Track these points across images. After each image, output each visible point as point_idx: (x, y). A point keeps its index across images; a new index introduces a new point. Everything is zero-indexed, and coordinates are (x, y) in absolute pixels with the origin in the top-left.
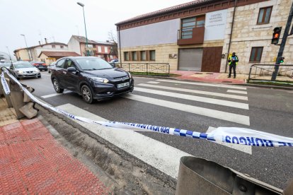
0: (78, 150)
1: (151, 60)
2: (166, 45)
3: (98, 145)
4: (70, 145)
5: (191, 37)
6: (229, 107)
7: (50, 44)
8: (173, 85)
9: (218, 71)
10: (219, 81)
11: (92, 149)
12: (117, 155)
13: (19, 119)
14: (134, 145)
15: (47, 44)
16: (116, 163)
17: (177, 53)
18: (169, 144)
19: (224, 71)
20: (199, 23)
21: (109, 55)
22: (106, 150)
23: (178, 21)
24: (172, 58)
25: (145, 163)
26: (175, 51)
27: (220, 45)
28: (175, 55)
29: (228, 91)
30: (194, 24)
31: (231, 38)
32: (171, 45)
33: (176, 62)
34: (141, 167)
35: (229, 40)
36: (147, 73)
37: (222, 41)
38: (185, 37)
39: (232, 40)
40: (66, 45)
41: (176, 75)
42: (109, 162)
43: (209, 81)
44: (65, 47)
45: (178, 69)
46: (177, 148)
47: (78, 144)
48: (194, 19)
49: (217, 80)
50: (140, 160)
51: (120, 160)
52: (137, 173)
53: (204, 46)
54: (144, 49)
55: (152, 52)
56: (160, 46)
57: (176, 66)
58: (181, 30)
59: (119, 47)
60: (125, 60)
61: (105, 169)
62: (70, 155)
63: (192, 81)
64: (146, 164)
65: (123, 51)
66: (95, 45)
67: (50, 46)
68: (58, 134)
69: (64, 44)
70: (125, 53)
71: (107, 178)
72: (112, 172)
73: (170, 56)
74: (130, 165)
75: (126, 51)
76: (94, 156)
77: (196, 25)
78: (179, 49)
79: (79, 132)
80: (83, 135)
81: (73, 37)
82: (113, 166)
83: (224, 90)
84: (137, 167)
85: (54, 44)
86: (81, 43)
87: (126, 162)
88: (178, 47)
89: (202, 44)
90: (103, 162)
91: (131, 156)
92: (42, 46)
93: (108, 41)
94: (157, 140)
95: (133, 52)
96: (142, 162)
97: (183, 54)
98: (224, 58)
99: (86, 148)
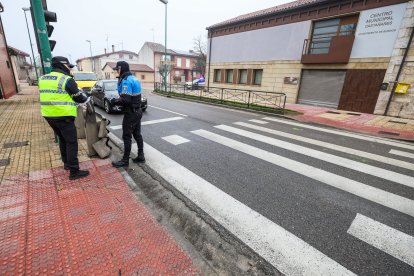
0: (161, 213)
1: (254, 83)
2: (283, 62)
3: (186, 211)
4: (151, 205)
5: (326, 51)
6: (396, 184)
7: (118, 53)
8: (289, 129)
9: (370, 110)
10: (372, 131)
11: (180, 215)
12: (213, 231)
13: (91, 157)
14: (237, 221)
15: (114, 53)
16: (213, 244)
17: (298, 76)
18: (289, 231)
19: (383, 112)
20: (344, 28)
21: (192, 71)
22: (198, 220)
23: (307, 24)
24: (290, 83)
25: (254, 253)
26: (295, 72)
27: (380, 67)
28: (295, 79)
29: (392, 152)
30: (334, 29)
31: (405, 56)
32: (289, 62)
33: (296, 91)
34: (250, 257)
35: (401, 58)
36: (248, 104)
37: (387, 60)
38: (315, 52)
39: (408, 59)
40: (137, 55)
41: (295, 113)
42: (204, 239)
43: (353, 129)
44: (134, 57)
45: (297, 102)
46: (303, 239)
47: (161, 204)
48: (337, 22)
49: (367, 129)
50: (247, 247)
51: (219, 241)
52: (243, 264)
53: (350, 66)
54: (245, 67)
55: (257, 72)
56: (272, 63)
57: (295, 96)
58: (311, 40)
59: (208, 62)
60: (215, 81)
61: (199, 249)
62: (154, 218)
63: (322, 126)
64: (257, 255)
65: (213, 68)
66: (174, 56)
67: (117, 56)
68: (134, 184)
69: (135, 54)
70: (217, 71)
71: (203, 263)
72: (209, 256)
73: (287, 81)
74: (233, 251)
75: (218, 68)
76: (183, 227)
77: (339, 32)
78: (303, 70)
79: (160, 187)
80: (167, 193)
81: (147, 44)
82: (209, 246)
83: (384, 150)
84: (242, 256)
85: (121, 53)
86: (155, 53)
87: (227, 245)
88: (301, 66)
89: (346, 63)
90: (195, 238)
91: (235, 238)
92: (108, 55)
93: (191, 51)
94: (271, 219)
95: (228, 71)
96: (251, 250)
97: (308, 77)
98: (385, 89)
99: (172, 212)
